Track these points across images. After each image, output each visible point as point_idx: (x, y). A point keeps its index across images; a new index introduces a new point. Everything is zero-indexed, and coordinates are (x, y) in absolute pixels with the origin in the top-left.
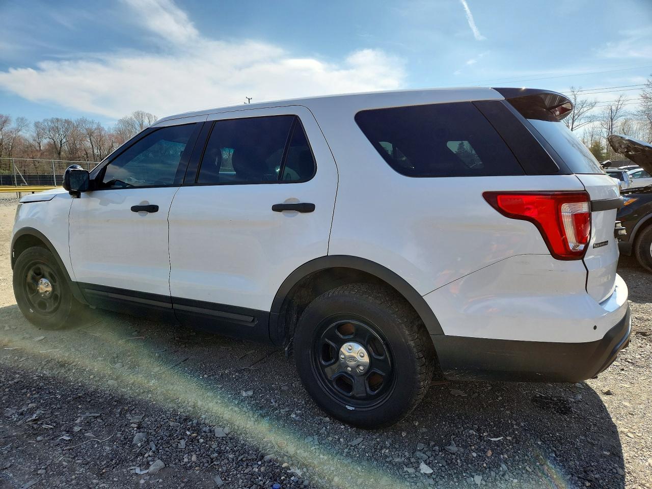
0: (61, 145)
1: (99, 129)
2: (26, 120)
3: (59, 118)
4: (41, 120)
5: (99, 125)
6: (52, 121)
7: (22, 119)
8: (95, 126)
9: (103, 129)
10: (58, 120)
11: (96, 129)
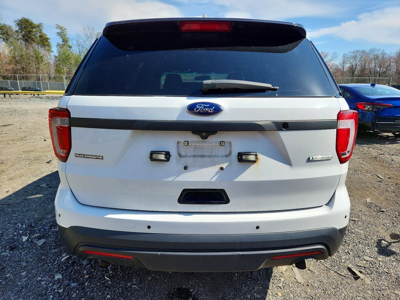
0: (356, 67)
1: (383, 54)
2: (337, 54)
3: (359, 50)
4: (347, 53)
5: (383, 51)
6: (354, 53)
7: (335, 53)
8: (380, 52)
9: (385, 54)
10: (357, 51)
11: (380, 54)
